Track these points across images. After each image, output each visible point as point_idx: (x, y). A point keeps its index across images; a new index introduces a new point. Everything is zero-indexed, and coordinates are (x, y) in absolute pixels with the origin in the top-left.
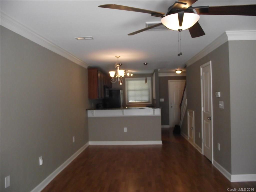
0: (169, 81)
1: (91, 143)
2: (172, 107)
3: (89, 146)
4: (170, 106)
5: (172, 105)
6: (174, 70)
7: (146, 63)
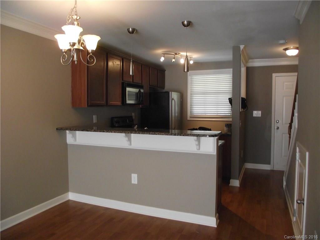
0: (274, 75)
1: (72, 196)
2: (278, 128)
3: (69, 201)
4: (274, 126)
5: (279, 125)
6: (281, 49)
7: (186, 23)
